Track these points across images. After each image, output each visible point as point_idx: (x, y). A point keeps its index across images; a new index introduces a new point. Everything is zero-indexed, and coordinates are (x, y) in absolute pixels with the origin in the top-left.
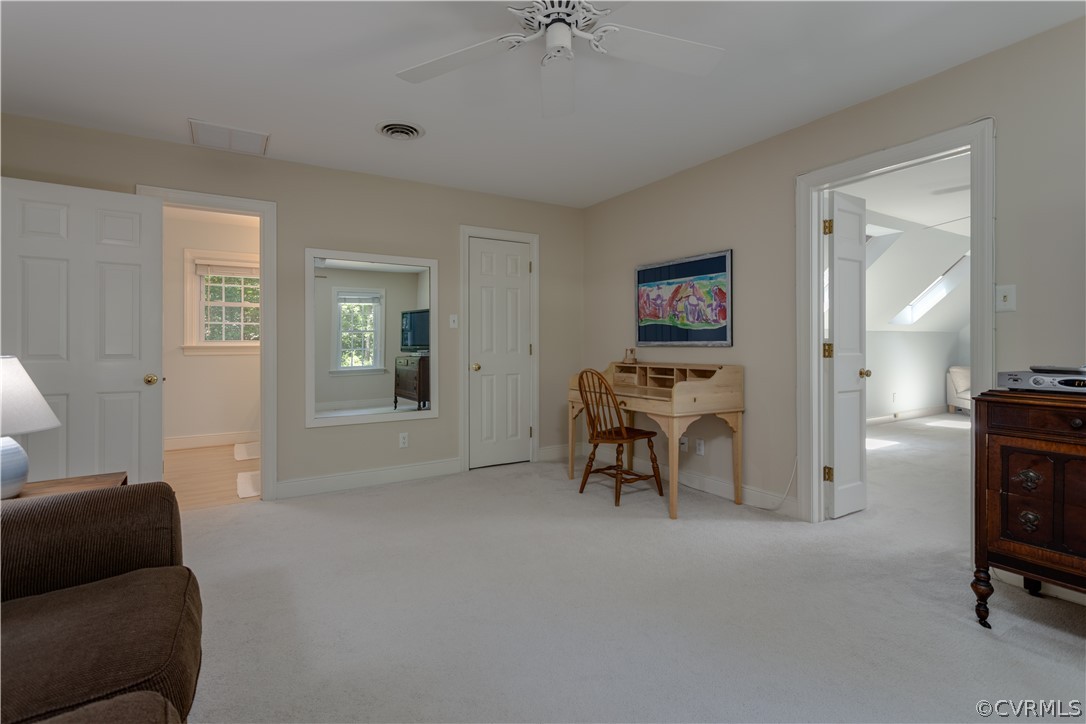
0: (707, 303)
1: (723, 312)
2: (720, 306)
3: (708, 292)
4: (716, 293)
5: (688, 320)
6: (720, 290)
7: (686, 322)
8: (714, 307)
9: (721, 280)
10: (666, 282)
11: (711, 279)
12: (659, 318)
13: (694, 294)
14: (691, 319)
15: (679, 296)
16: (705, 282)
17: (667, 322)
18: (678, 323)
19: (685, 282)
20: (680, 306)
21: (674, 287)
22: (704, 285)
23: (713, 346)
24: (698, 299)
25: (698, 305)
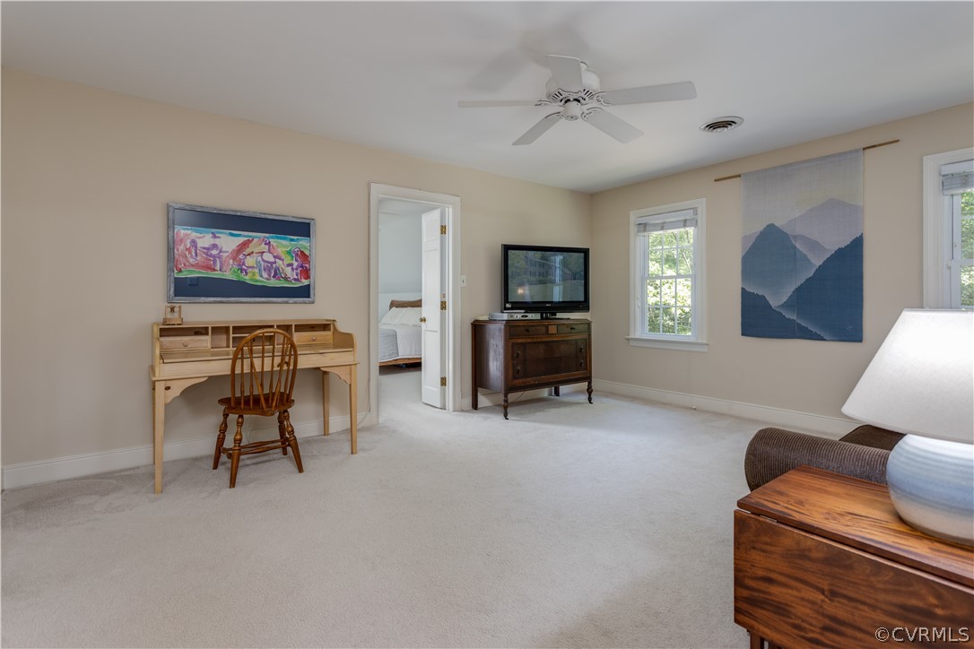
0: (286, 262)
1: (306, 273)
2: (302, 266)
3: (289, 253)
4: (297, 255)
5: (261, 276)
6: (302, 252)
7: (258, 278)
8: (294, 267)
9: (303, 243)
10: (228, 231)
11: (292, 240)
12: (215, 270)
13: (269, 251)
14: (265, 275)
15: (248, 251)
16: (284, 242)
17: (229, 275)
18: (247, 279)
19: (256, 237)
20: (250, 261)
21: (241, 240)
22: (283, 245)
23: (295, 303)
24: (275, 257)
25: (275, 263)
